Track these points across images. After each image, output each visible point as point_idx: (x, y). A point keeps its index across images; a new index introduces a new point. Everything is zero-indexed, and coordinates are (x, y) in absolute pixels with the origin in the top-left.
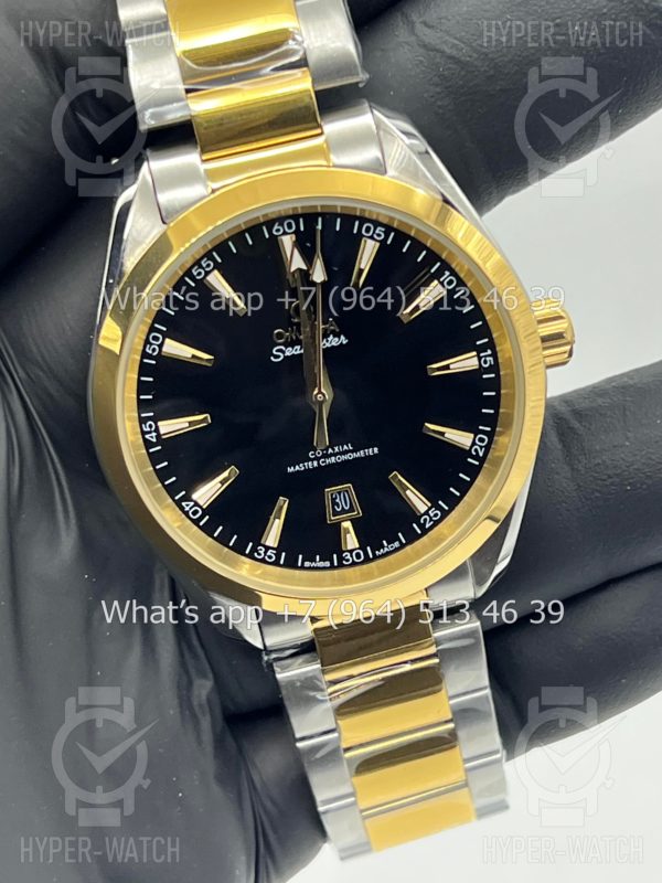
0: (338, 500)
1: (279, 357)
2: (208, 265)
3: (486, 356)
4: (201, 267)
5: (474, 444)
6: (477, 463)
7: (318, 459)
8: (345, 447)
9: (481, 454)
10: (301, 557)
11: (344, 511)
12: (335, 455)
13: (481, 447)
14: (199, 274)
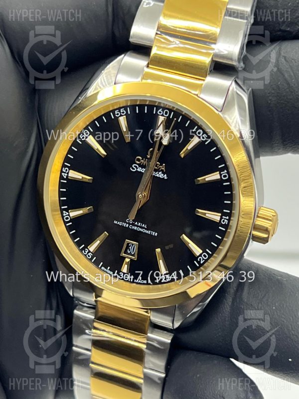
0: (130, 248)
1: (134, 169)
2: (123, 113)
3: (225, 219)
4: (120, 111)
5: (200, 255)
6: (198, 265)
7: (129, 224)
8: (143, 225)
9: (202, 262)
10: (102, 263)
11: (130, 254)
12: (137, 226)
13: (203, 259)
14: (118, 114)
